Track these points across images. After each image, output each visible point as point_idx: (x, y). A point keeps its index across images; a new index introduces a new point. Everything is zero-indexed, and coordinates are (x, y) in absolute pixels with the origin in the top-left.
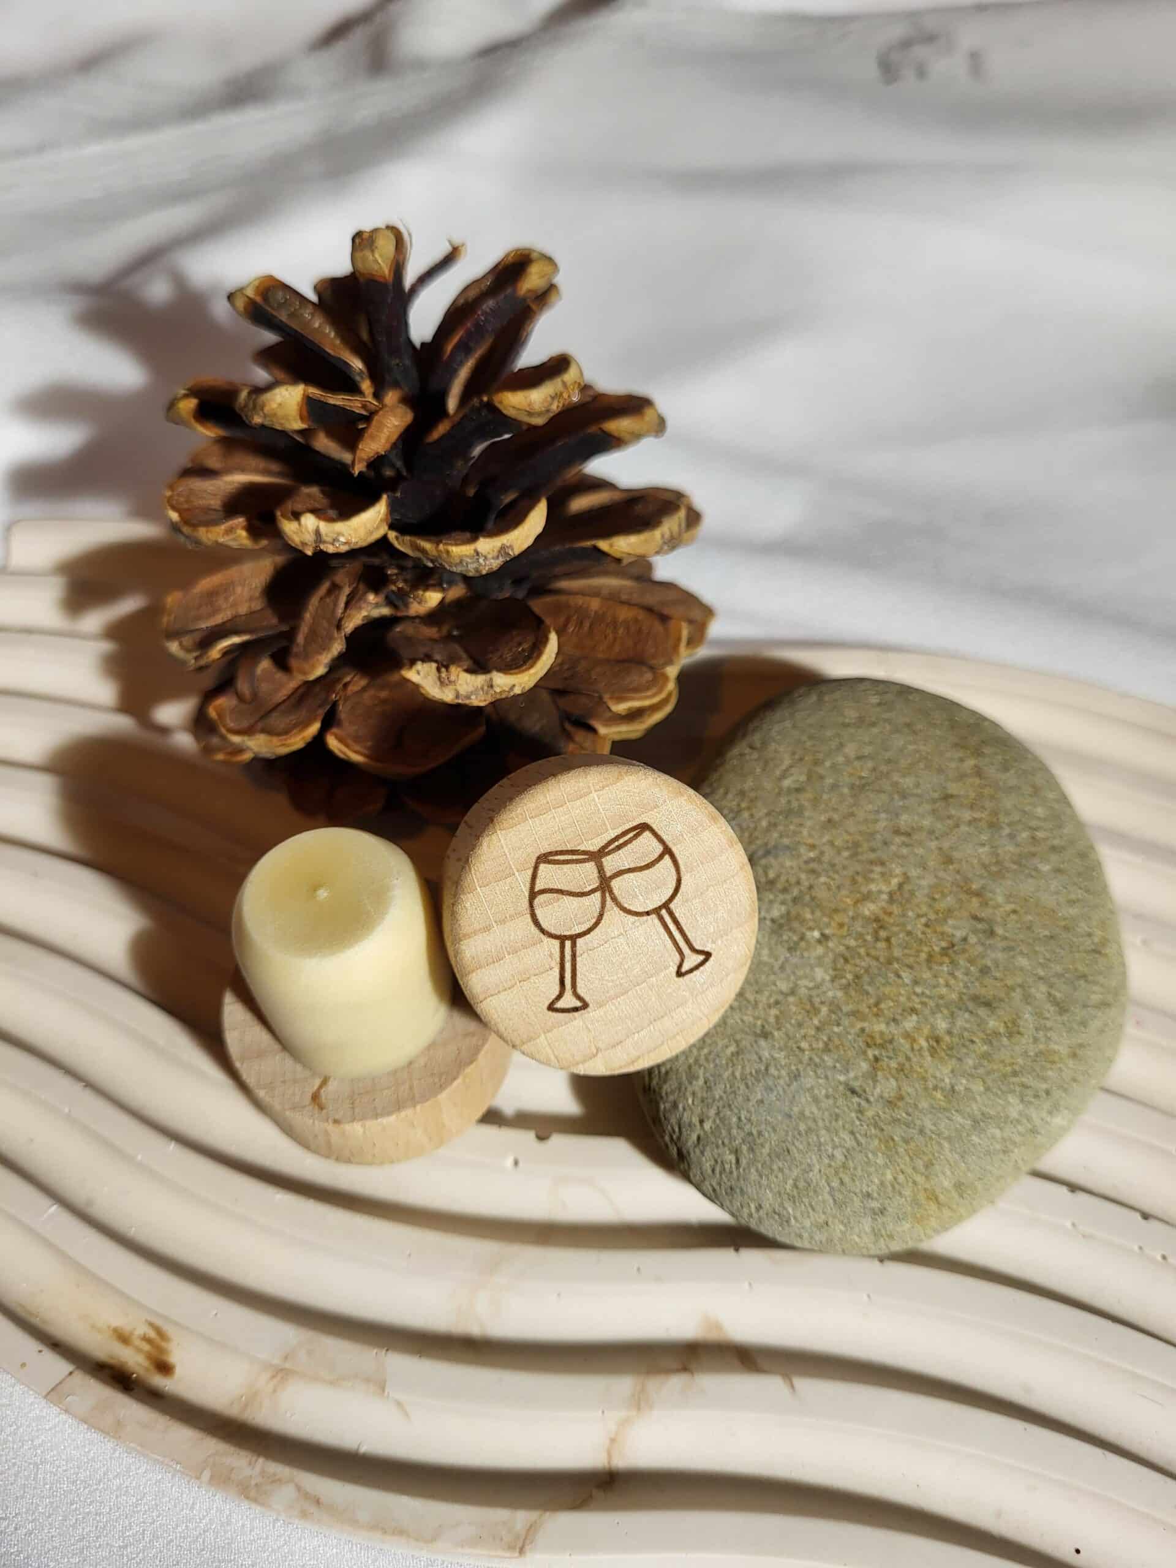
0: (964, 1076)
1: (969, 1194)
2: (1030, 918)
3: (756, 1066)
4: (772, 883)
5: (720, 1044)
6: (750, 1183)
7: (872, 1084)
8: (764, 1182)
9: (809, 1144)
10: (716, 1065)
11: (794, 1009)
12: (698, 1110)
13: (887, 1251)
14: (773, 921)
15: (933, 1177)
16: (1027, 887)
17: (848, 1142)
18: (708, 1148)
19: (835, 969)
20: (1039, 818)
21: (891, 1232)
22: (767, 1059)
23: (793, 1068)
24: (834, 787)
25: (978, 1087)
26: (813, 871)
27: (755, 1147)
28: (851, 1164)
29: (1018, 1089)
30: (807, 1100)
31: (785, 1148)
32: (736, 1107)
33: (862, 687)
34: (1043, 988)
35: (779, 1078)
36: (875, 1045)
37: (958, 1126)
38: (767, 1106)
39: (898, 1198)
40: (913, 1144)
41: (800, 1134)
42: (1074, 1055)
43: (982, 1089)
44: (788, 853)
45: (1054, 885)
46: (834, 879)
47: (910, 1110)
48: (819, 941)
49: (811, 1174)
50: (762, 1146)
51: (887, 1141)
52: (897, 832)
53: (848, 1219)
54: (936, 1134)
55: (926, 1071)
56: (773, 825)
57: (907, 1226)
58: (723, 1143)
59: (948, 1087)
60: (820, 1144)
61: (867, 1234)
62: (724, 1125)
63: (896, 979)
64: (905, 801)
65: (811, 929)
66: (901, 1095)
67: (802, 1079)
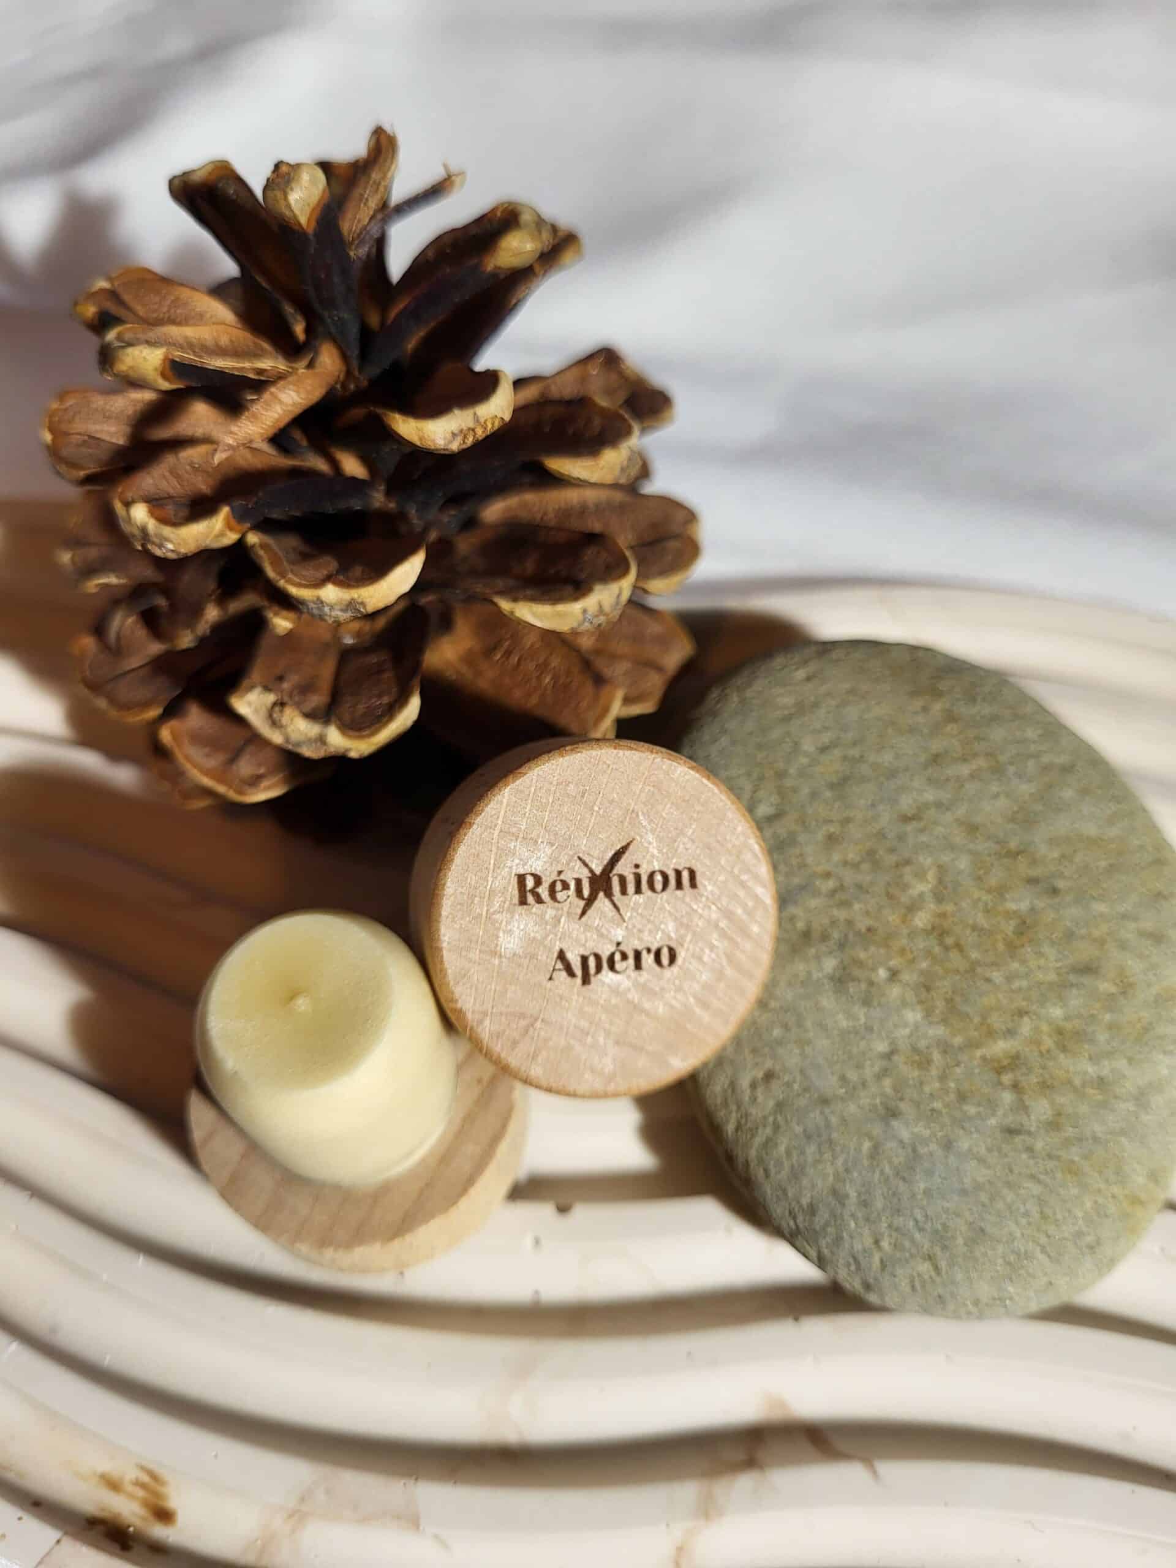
0: (1103, 1058)
2: (1080, 856)
3: (902, 1153)
6: (958, 1284)
7: (1025, 1115)
9: (998, 1212)
11: (904, 1068)
15: (1128, 1180)
17: (1034, 1189)
18: (897, 1268)
19: (920, 1002)
20: (1034, 742)
22: (909, 1140)
23: (940, 1136)
27: (946, 1243)
28: (1048, 1211)
29: (1156, 1044)
30: (972, 1165)
31: (978, 1229)
32: (905, 1209)
35: (932, 1154)
36: (1005, 1068)
37: (1125, 1114)
38: (936, 1192)
39: (1106, 1220)
40: (1094, 1157)
45: (1086, 809)
46: (868, 901)
47: (1074, 1122)
48: (890, 980)
49: (1016, 1243)
50: (954, 1238)
51: (1070, 1167)
52: (906, 819)
54: (1109, 1134)
55: (1068, 1072)
58: (911, 1255)
59: (1095, 1077)
60: (1009, 1206)
63: (988, 985)
64: (897, 780)
65: (874, 969)
66: (1057, 1110)
67: (956, 1143)
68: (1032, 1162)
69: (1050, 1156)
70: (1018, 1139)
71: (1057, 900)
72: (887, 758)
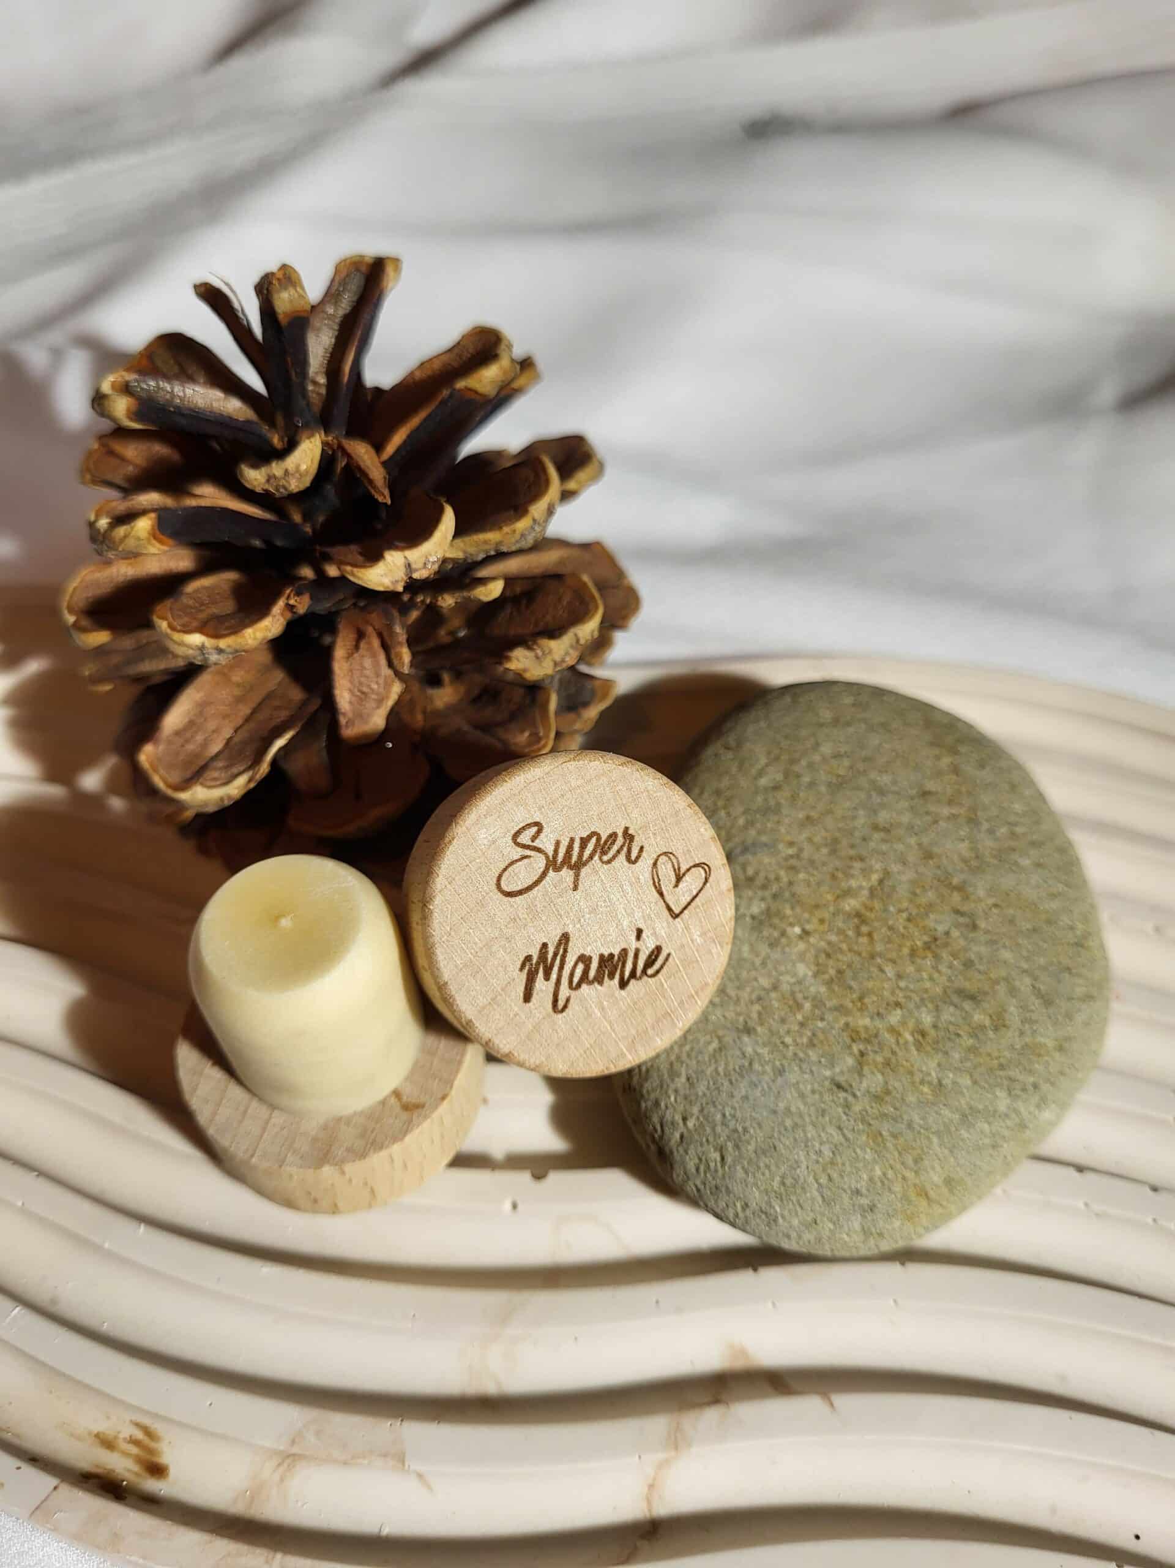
0: (950, 1070)
1: (959, 1190)
2: (1011, 911)
3: (740, 1062)
4: (750, 880)
5: (702, 1040)
6: (736, 1181)
7: (858, 1080)
8: (751, 1179)
9: (795, 1140)
10: (698, 1062)
11: (776, 1004)
12: (681, 1108)
13: (876, 1251)
14: (753, 917)
15: (923, 1172)
16: (1008, 881)
17: (836, 1138)
18: (692, 1146)
19: (818, 965)
20: (1017, 814)
21: (880, 1230)
22: (750, 1055)
23: (778, 1063)
24: (812, 785)
25: (965, 1081)
26: (793, 869)
27: (740, 1144)
28: (839, 1160)
29: (1006, 1082)
30: (792, 1096)
31: (772, 1146)
32: (720, 1104)
33: (835, 689)
34: (1027, 980)
35: (764, 1072)
36: (860, 1038)
37: (947, 1121)
38: (752, 1102)
39: (888, 1194)
40: (901, 1140)
41: (786, 1130)
42: (1061, 1049)
43: (969, 1082)
44: (765, 849)
45: (1035, 879)
46: (813, 875)
47: (898, 1105)
48: (801, 937)
49: (798, 1171)
50: (749, 1143)
51: (876, 1136)
52: (876, 828)
53: (838, 1217)
54: (925, 1129)
55: (912, 1066)
56: (750, 824)
57: (897, 1224)
58: (707, 1141)
59: (935, 1081)
60: (807, 1140)
61: (856, 1232)
62: (709, 1122)
63: (880, 974)
64: (884, 798)
65: (792, 925)
66: (887, 1089)
67: (787, 1074)
68: (844, 1118)
69: (863, 1121)
70: (842, 1095)
71: (972, 935)
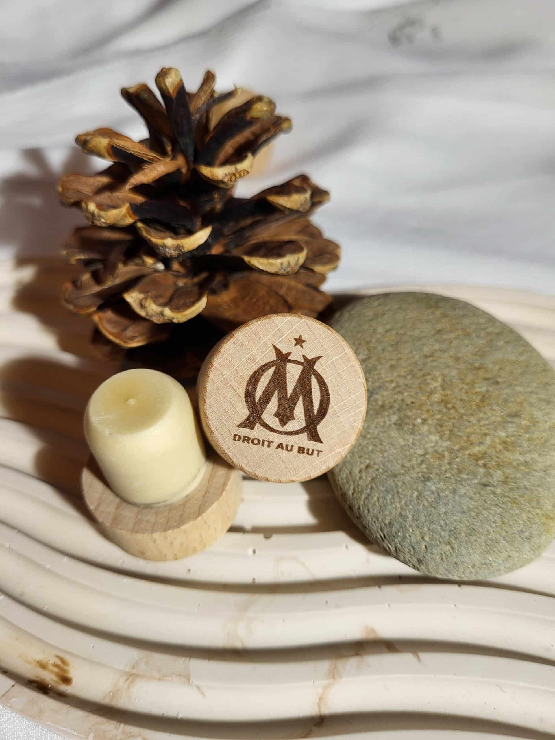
0: (527, 453)
2: (508, 368)
3: (433, 496)
4: (383, 406)
7: (491, 478)
9: (481, 521)
11: (432, 460)
12: (418, 533)
15: (543, 507)
17: (498, 510)
18: (433, 550)
20: (483, 324)
22: (436, 490)
23: (450, 488)
24: (384, 350)
25: (535, 456)
27: (457, 536)
28: (505, 520)
29: (552, 447)
36: (479, 458)
37: (539, 478)
44: (381, 389)
45: (509, 349)
47: (515, 481)
48: (423, 423)
49: (490, 535)
51: (514, 501)
53: (518, 548)
57: (544, 538)
59: (523, 461)
60: (486, 518)
63: (469, 424)
66: (506, 476)
68: (496, 499)
69: (504, 496)
70: (488, 488)
71: (499, 387)
72: (416, 333)
